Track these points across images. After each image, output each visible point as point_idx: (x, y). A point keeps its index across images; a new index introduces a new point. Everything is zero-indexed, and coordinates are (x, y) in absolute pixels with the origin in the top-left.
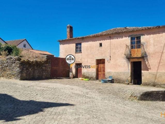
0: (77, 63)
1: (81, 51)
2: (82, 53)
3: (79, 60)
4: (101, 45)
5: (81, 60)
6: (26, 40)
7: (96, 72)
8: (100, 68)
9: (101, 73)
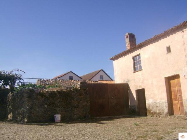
0: (138, 89)
1: (140, 67)
2: (143, 70)
3: (140, 84)
4: (169, 49)
5: (143, 83)
6: (102, 70)
7: (167, 102)
8: (175, 93)
9: (176, 102)
